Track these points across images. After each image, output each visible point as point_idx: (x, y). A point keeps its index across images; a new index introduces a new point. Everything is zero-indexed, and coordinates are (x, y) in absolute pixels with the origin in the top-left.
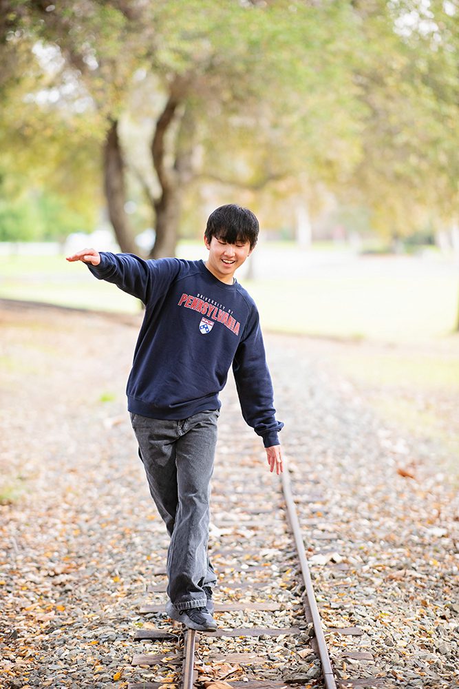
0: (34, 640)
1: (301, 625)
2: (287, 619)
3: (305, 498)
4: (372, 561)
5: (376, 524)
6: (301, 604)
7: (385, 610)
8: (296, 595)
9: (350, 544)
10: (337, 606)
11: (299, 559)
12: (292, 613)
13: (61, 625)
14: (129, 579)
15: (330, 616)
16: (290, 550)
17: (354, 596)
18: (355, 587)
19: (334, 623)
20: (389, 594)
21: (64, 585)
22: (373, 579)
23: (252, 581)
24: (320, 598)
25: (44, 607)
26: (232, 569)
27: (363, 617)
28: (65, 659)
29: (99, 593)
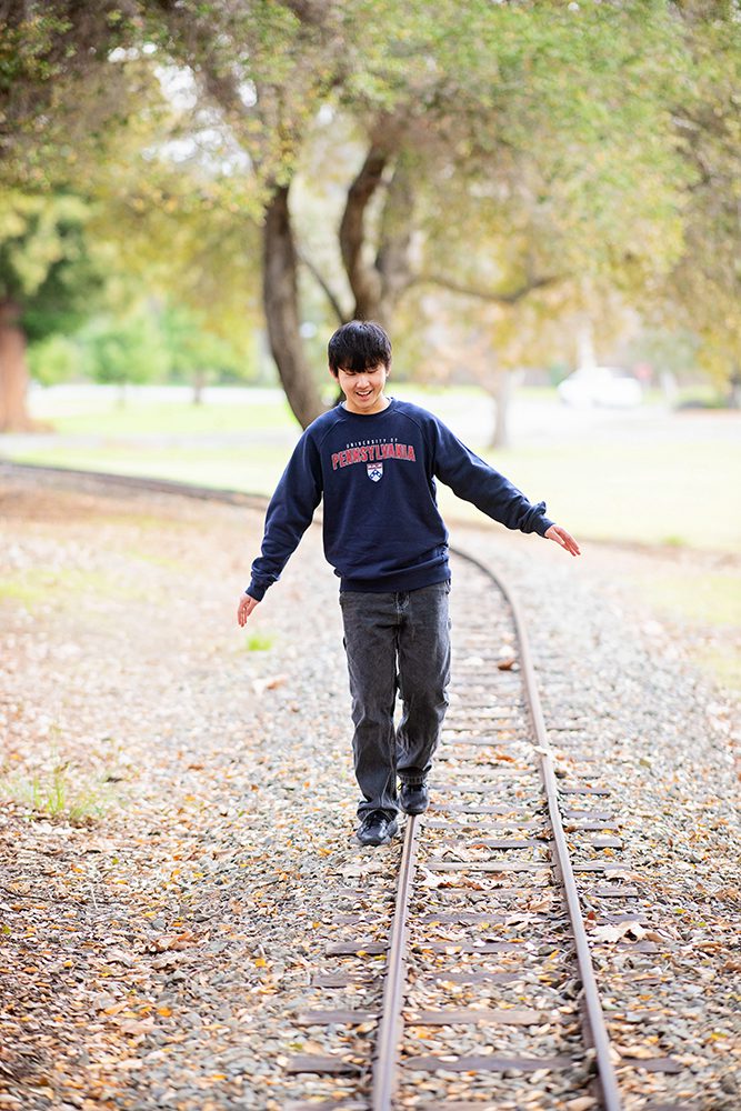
0: (116, 1070)
1: (575, 1053)
2: (550, 1040)
3: (584, 822)
4: (698, 937)
5: (703, 869)
6: (576, 1013)
7: (720, 1026)
8: (567, 997)
9: (659, 906)
10: (637, 1018)
11: (572, 933)
12: (559, 1030)
13: (163, 1042)
14: (282, 962)
15: (624, 1037)
16: (557, 915)
17: (666, 1001)
18: (668, 983)
19: (633, 1050)
20: (729, 996)
21: (173, 971)
22: (700, 970)
23: (492, 969)
24: (607, 1003)
25: (136, 1009)
26: (458, 949)
27: (684, 1039)
28: (168, 1106)
29: (229, 986)
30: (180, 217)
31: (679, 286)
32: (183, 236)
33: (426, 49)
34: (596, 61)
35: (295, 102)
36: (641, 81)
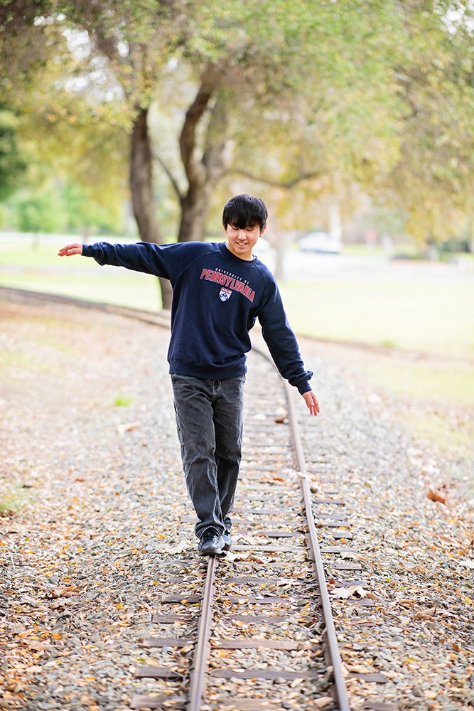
0: (25, 673)
1: (320, 669)
2: (304, 660)
3: (328, 521)
4: (400, 597)
5: (403, 553)
6: (321, 643)
7: (412, 653)
8: (315, 633)
9: (375, 576)
10: (360, 648)
11: (320, 592)
12: (310, 653)
13: (56, 655)
14: (133, 606)
15: (352, 659)
16: (310, 580)
17: (378, 637)
18: (380, 625)
19: (357, 668)
20: (417, 635)
21: (63, 610)
22: (400, 617)
23: (268, 614)
24: (341, 637)
25: (39, 634)
26: (246, 600)
27: (389, 661)
28: (58, 697)
29: (99, 621)
30: (78, 127)
31: (396, 180)
32: (79, 139)
33: (239, 24)
34: (347, 35)
35: (154, 55)
36: (376, 49)
